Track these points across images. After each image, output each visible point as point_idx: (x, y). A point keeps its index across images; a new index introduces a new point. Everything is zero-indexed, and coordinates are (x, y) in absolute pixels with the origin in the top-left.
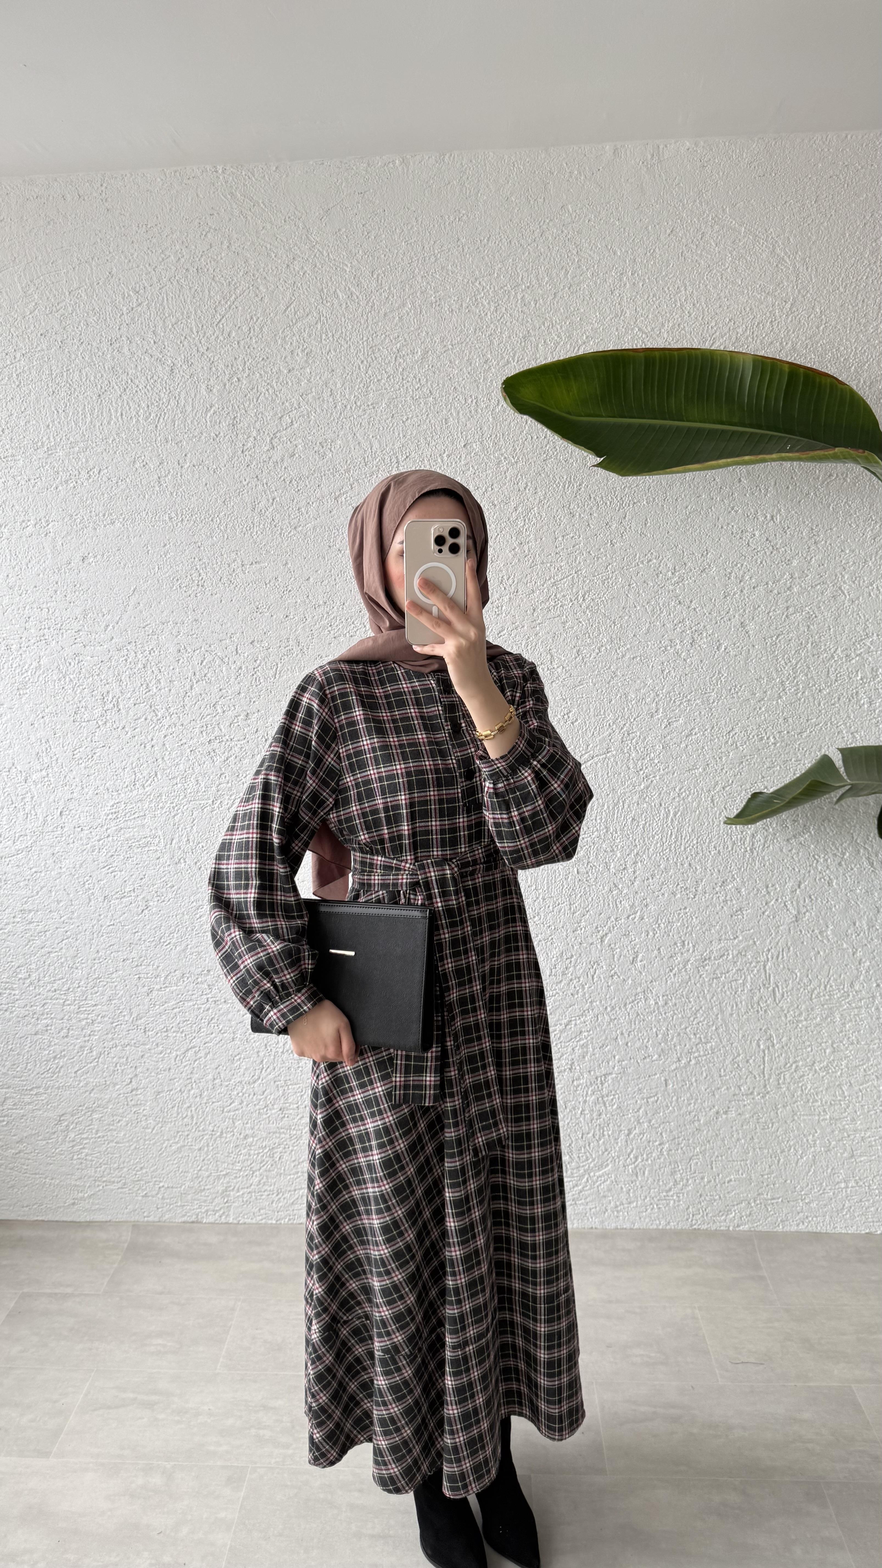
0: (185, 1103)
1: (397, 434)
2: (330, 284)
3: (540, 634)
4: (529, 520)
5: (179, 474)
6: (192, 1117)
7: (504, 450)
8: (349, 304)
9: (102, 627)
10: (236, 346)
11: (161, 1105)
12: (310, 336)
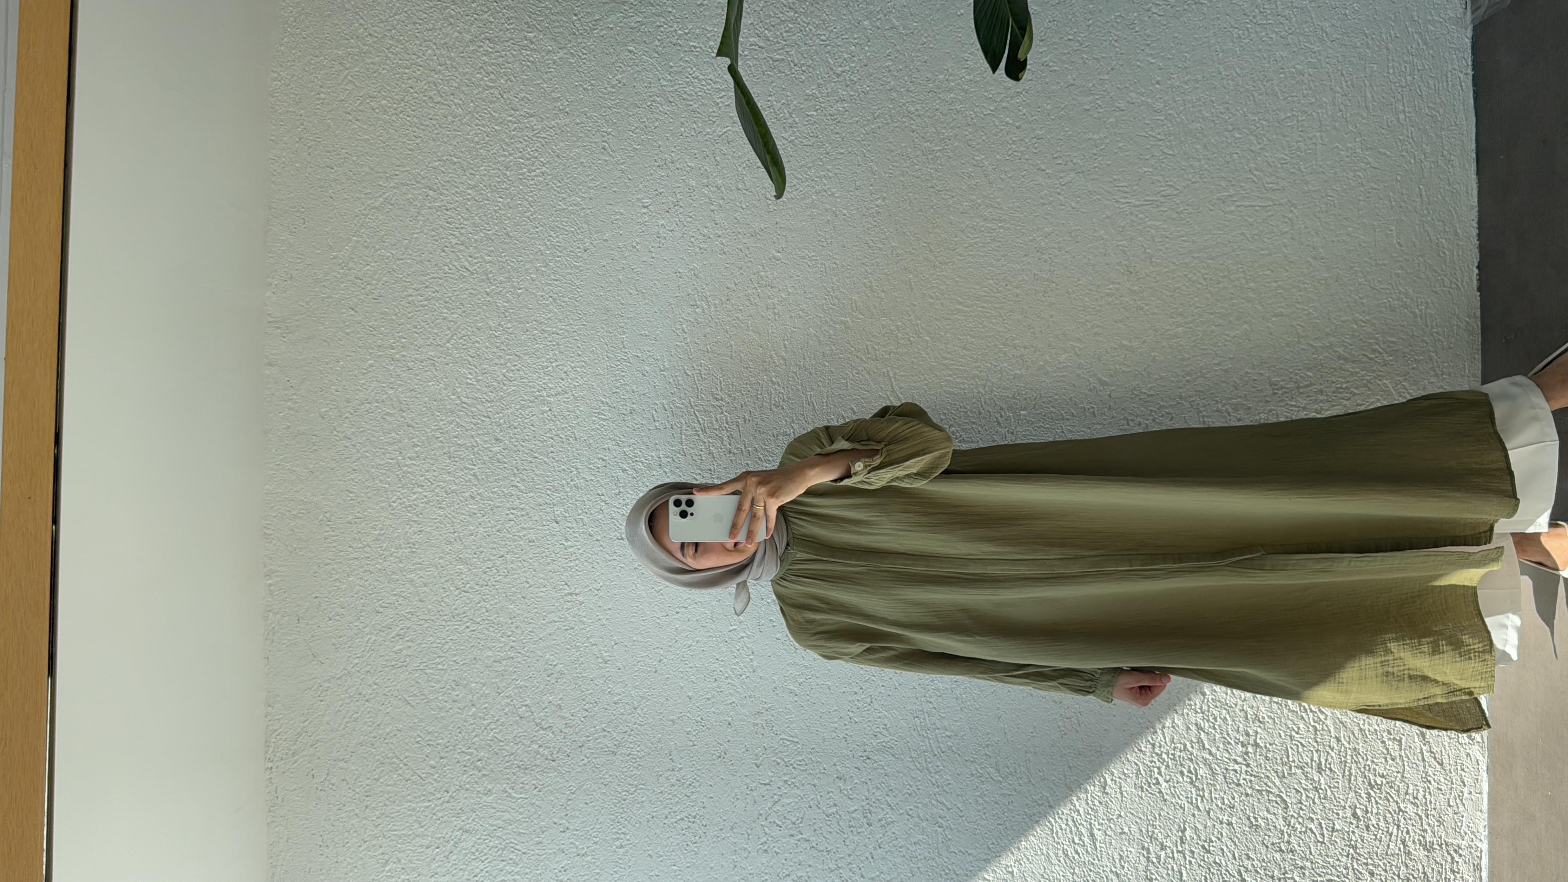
1: (542, 594)
2: (387, 658)
7: (564, 482)
8: (408, 639)
10: (445, 760)
12: (439, 681)
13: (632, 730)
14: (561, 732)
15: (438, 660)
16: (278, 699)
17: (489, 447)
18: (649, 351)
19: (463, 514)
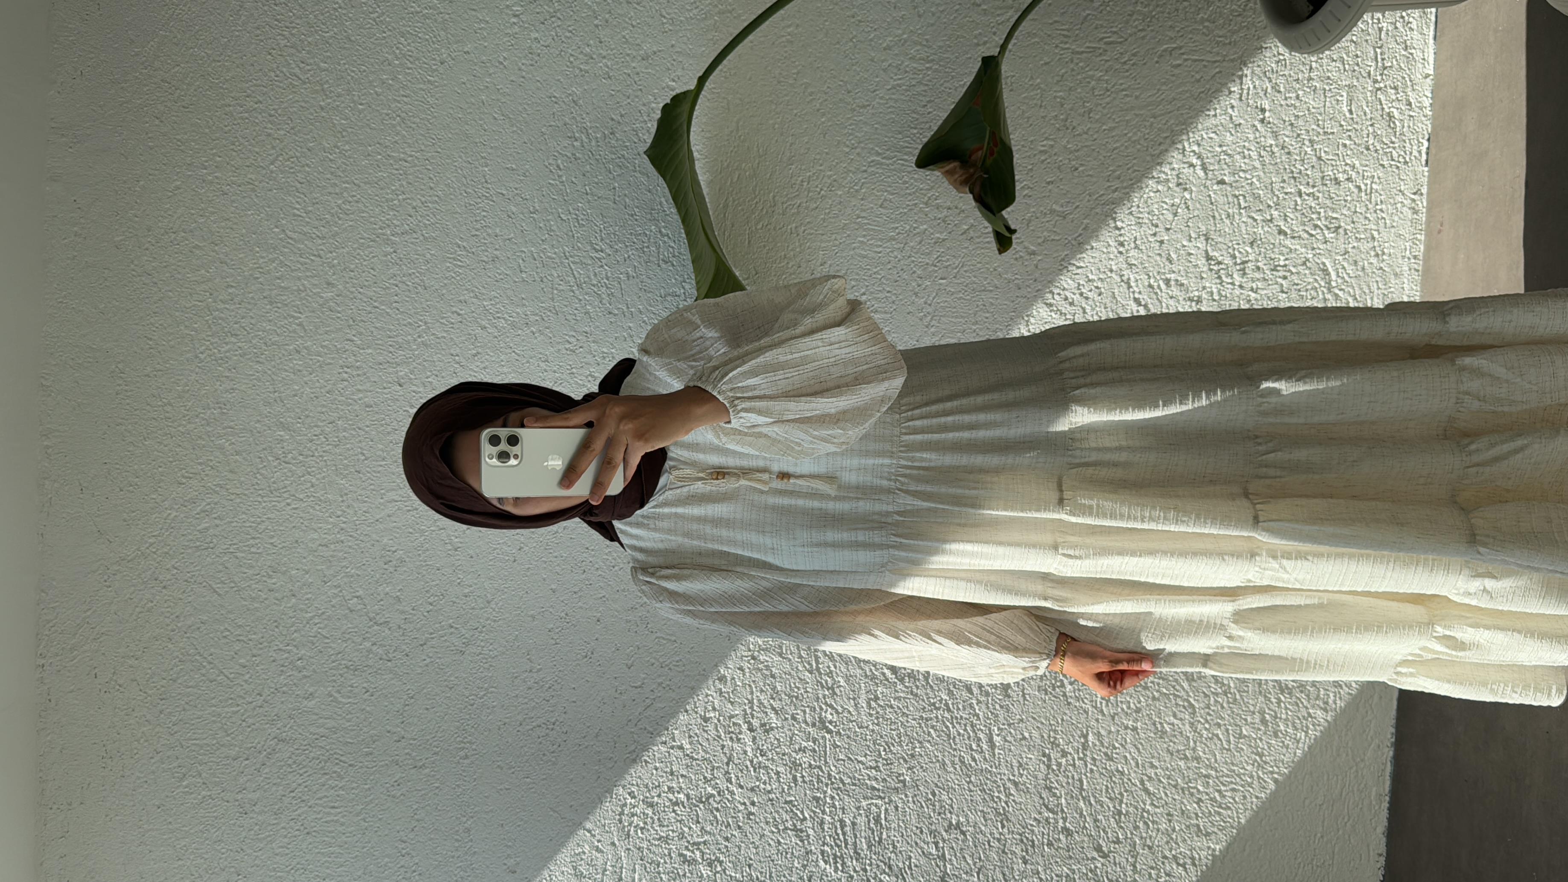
0: (1215, 797)
2: (190, 537)
3: (640, 307)
4: (498, 312)
5: (411, 742)
6: (1233, 790)
7: (409, 337)
8: (215, 515)
9: (599, 855)
10: (258, 659)
11: (1216, 830)
12: (253, 567)
13: (484, 627)
14: (399, 627)
15: (252, 542)
16: (54, 583)
17: (319, 293)
18: (516, 189)
19: (286, 371)
